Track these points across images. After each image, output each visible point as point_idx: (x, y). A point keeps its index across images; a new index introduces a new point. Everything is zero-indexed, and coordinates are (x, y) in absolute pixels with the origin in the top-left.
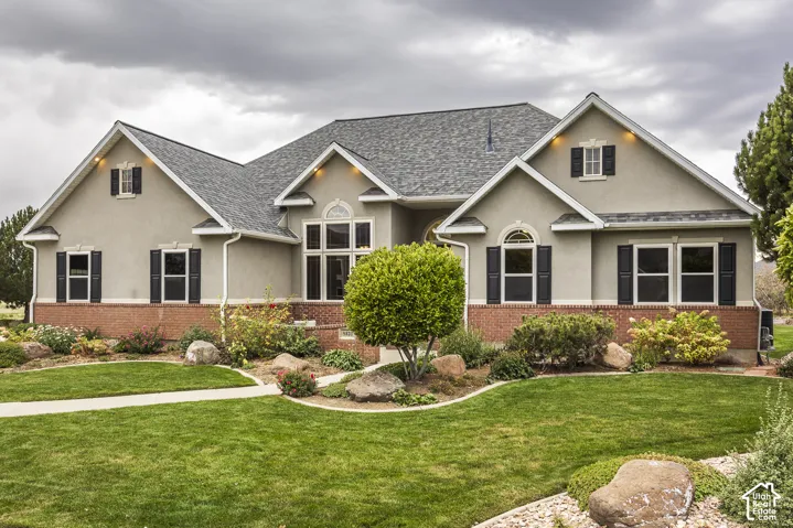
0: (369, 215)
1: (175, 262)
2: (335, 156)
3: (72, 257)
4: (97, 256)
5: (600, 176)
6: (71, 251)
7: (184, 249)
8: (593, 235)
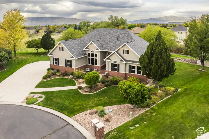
2: (92, 43)
3: (55, 59)
4: (58, 59)
5: (127, 54)
7: (70, 60)
8: (125, 63)
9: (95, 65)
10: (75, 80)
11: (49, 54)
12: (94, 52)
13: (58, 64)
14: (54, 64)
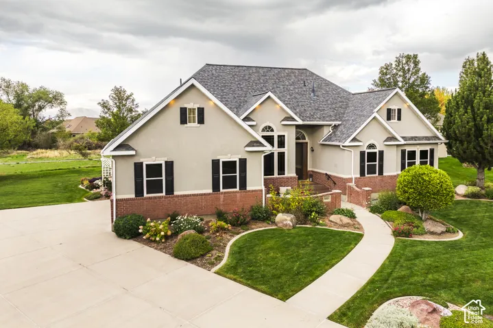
0: (284, 131)
1: (230, 166)
2: (269, 97)
3: (147, 166)
4: (170, 165)
5: (396, 121)
6: (146, 161)
7: (236, 159)
8: (398, 146)
9: (276, 175)
10: (318, 224)
11: (115, 149)
12: (272, 130)
13: (170, 190)
14: (139, 192)
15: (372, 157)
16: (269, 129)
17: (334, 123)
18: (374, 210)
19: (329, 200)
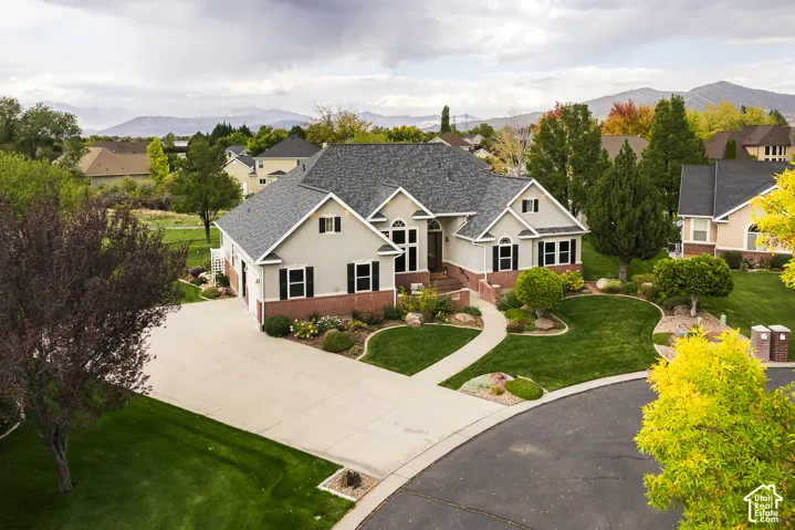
0: (415, 226)
1: (363, 269)
2: (400, 192)
3: (291, 272)
4: (310, 271)
5: (532, 212)
6: (290, 268)
7: (369, 262)
8: (533, 239)
9: (407, 271)
10: (444, 322)
11: (264, 259)
12: (403, 225)
13: (310, 293)
14: (283, 295)
15: (505, 251)
16: (399, 223)
17: (468, 214)
18: (501, 307)
19: (458, 298)
